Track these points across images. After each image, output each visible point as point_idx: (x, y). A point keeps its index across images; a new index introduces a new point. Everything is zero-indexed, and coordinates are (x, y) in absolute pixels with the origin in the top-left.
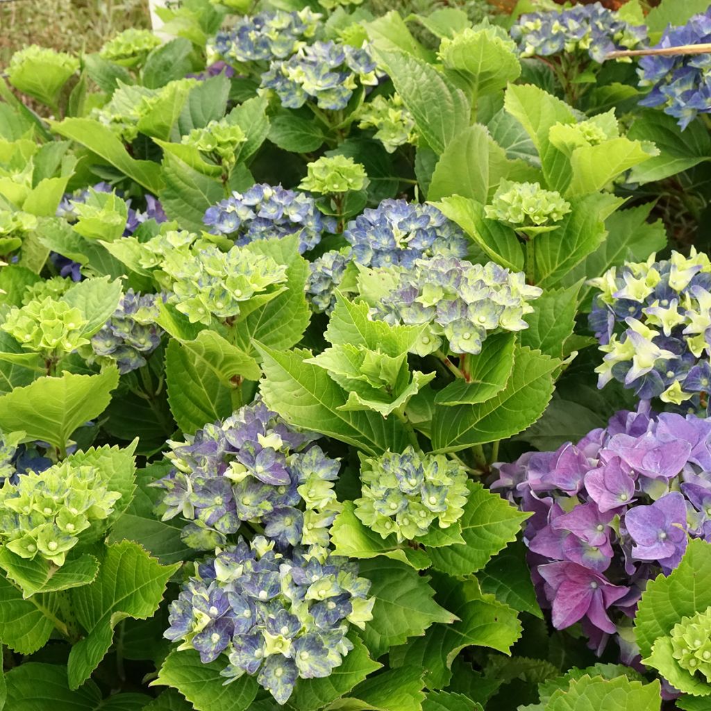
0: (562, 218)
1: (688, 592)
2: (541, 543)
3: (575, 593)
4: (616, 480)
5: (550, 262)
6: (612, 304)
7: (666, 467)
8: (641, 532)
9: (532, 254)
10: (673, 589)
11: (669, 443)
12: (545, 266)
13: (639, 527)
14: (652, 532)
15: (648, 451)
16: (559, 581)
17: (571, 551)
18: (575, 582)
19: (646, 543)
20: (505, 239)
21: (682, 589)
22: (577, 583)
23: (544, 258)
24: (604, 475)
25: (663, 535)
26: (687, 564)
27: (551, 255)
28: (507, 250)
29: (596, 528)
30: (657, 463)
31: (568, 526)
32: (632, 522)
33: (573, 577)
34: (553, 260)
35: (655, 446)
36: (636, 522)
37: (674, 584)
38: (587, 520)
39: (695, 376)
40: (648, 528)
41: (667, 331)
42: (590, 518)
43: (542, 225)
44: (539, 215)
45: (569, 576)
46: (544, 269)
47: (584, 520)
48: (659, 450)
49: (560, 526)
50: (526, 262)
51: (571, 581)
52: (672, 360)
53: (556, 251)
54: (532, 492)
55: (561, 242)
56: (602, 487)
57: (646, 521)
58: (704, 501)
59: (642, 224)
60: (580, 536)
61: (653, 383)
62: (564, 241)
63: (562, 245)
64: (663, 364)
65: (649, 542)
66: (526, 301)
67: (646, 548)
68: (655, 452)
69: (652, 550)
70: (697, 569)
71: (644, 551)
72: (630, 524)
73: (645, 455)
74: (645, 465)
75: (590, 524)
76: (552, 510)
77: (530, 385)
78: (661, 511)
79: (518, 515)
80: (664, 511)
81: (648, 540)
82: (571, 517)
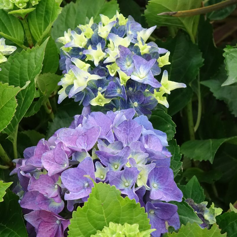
0: (38, 3)
1: (101, 215)
2: (27, 202)
3: (49, 228)
4: (61, 156)
5: (39, 31)
6: (69, 52)
7: (90, 144)
8: (73, 184)
9: (27, 28)
10: (89, 215)
11: (90, 129)
12: (37, 35)
13: (71, 182)
14: (80, 184)
15: (79, 136)
16: (39, 223)
17: (41, 203)
18: (47, 222)
19: (75, 191)
20: (10, 21)
21: (95, 214)
22: (49, 222)
23: (35, 29)
24: (54, 154)
25: (86, 184)
26: (95, 199)
27: (39, 27)
28: (12, 27)
29: (54, 187)
30: (85, 142)
31: (38, 188)
32: (66, 179)
33: (45, 219)
34: (40, 30)
35: (83, 132)
36: (69, 179)
37: (89, 212)
38: (49, 183)
39: (113, 88)
40: (77, 181)
41: (96, 63)
42: (50, 182)
43: (24, 8)
44: (21, 3)
45: (43, 219)
46: (36, 36)
47: (47, 184)
48: (85, 135)
49: (33, 189)
50: (25, 33)
51: (45, 222)
52: (99, 80)
53: (41, 24)
54: (21, 172)
55: (43, 18)
56: (53, 161)
57: (75, 178)
58: (110, 160)
59: (105, 2)
60: (43, 193)
61: (90, 96)
62: (45, 18)
63: (44, 20)
64: (93, 83)
65: (78, 190)
66: (4, 56)
67: (75, 193)
68: (83, 136)
69: (79, 194)
70: (103, 201)
71: (74, 195)
72: (64, 180)
73: (77, 138)
74: (78, 144)
75: (51, 185)
76: (31, 180)
77: (6, 105)
78: (83, 170)
79: (4, 185)
80: (85, 170)
81: (77, 189)
82: (39, 182)
